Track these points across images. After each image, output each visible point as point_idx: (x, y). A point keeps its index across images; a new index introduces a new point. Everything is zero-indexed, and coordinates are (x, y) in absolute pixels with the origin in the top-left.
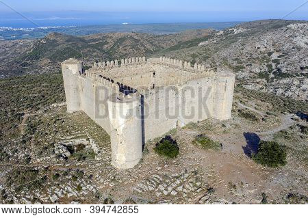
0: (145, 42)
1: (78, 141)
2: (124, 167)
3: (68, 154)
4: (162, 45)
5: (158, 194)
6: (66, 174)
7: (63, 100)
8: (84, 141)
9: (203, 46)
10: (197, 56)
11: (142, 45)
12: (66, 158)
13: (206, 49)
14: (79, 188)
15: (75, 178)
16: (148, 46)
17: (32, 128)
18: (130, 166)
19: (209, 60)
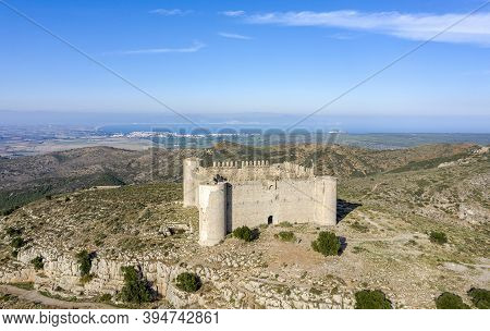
0: (353, 160)
1: (180, 226)
2: (206, 244)
3: (169, 233)
4: (382, 166)
5: (223, 264)
6: (161, 244)
7: (182, 199)
8: (185, 227)
9: (442, 169)
10: (428, 184)
11: (349, 164)
12: (166, 236)
13: (445, 174)
14: (166, 254)
15: (166, 248)
16: (359, 167)
17: (149, 214)
18: (211, 244)
19: (447, 191)
